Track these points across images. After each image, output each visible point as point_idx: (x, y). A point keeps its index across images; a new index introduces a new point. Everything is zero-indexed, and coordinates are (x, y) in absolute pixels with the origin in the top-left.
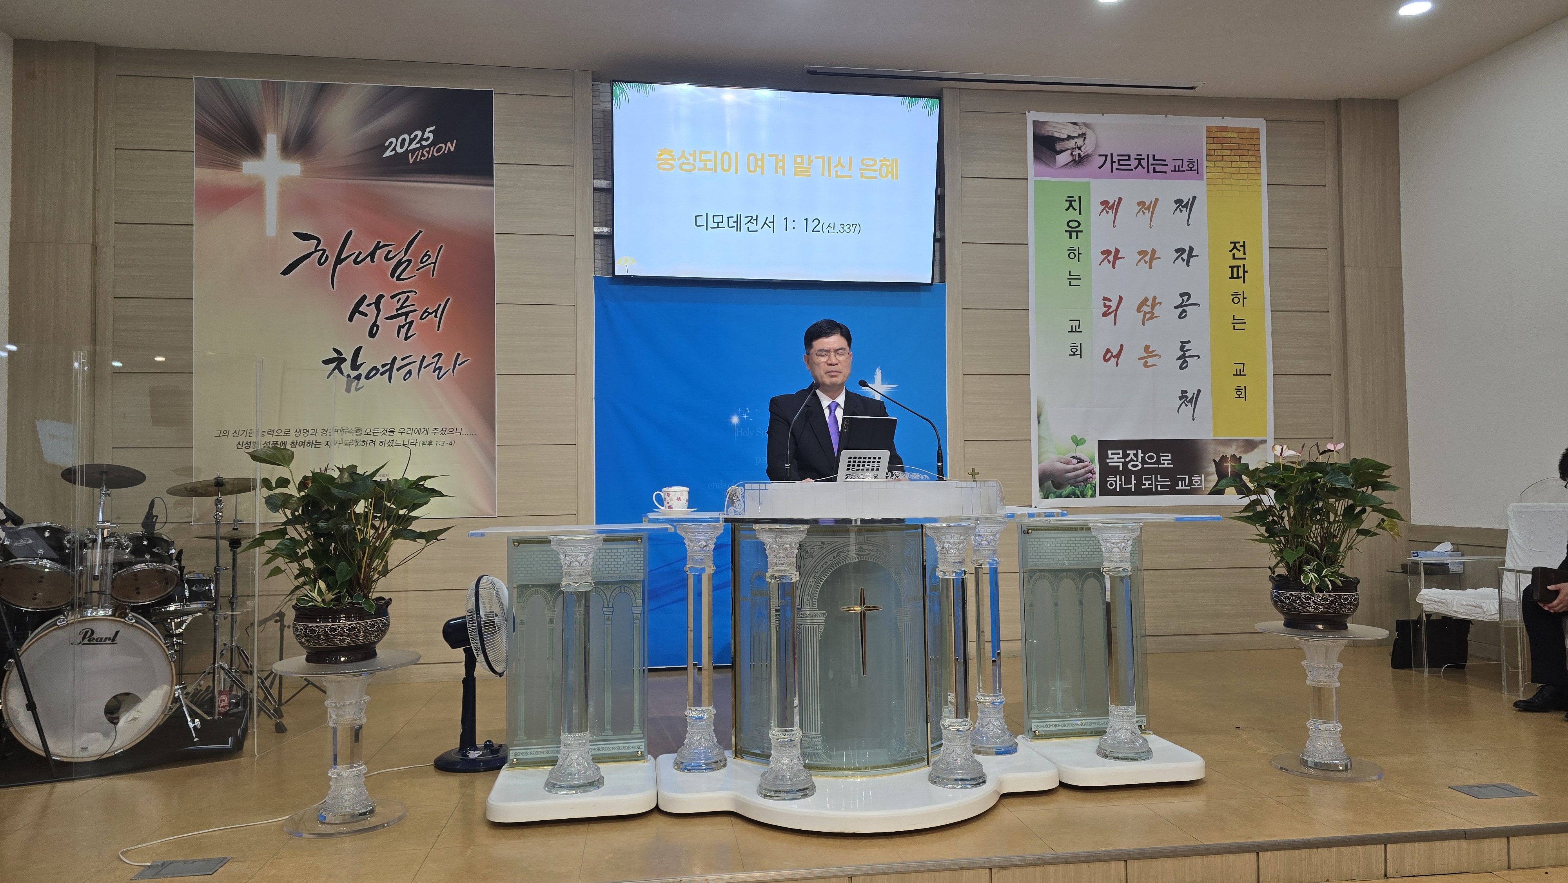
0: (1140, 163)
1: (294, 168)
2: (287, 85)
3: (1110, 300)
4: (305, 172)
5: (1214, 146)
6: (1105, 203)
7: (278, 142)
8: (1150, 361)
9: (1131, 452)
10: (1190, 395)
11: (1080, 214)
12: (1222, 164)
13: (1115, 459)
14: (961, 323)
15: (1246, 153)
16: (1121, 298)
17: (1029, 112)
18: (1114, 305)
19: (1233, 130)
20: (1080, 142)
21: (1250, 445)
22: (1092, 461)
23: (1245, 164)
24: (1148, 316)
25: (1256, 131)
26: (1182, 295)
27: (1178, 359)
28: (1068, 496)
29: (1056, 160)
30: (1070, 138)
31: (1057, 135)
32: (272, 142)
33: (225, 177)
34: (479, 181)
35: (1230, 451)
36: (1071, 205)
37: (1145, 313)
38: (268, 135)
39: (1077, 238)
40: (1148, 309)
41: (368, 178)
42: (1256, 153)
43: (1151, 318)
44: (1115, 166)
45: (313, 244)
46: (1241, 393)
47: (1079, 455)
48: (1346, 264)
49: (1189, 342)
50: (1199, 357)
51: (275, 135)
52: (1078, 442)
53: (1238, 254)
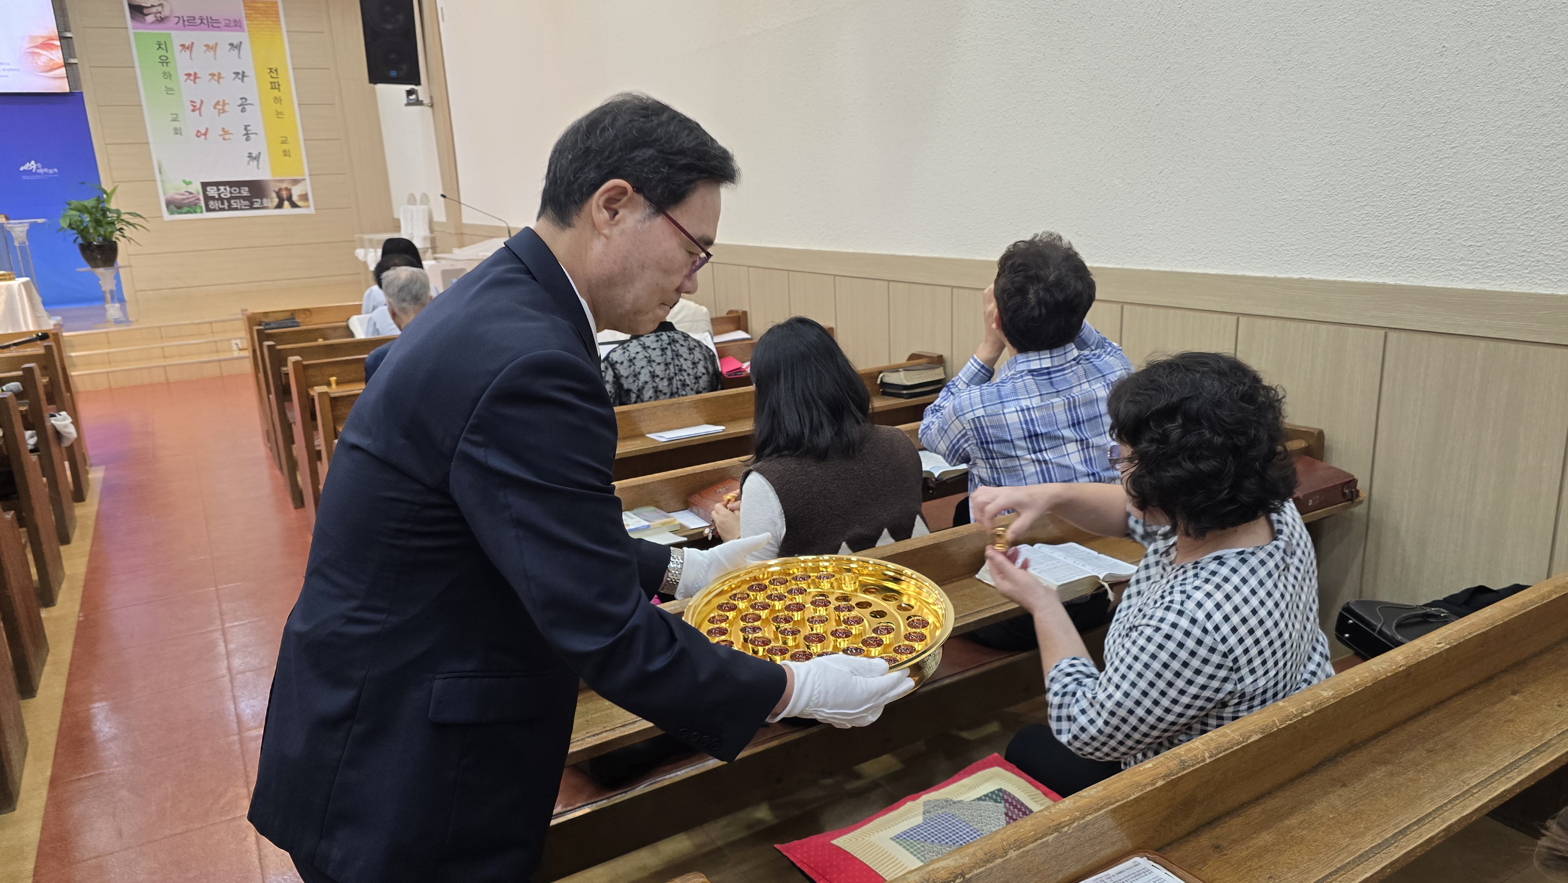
0: (202, 22)
3: (195, 102)
5: (249, 12)
6: (183, 46)
8: (227, 137)
9: (222, 188)
10: (254, 155)
11: (167, 51)
12: (255, 22)
13: (212, 191)
15: (270, 15)
16: (202, 102)
18: (198, 105)
19: (261, 2)
20: (160, 9)
21: (296, 182)
22: (198, 193)
23: (270, 23)
24: (221, 111)
25: (276, 3)
26: (242, 99)
27: (244, 135)
28: (186, 213)
29: (144, 19)
30: (153, 6)
31: (144, 5)
35: (283, 186)
36: (160, 47)
37: (219, 109)
39: (167, 66)
40: (221, 107)
42: (276, 17)
43: (224, 111)
44: (186, 23)
47: (190, 190)
48: (340, 78)
49: (249, 126)
50: (256, 134)
52: (188, 183)
53: (274, 75)
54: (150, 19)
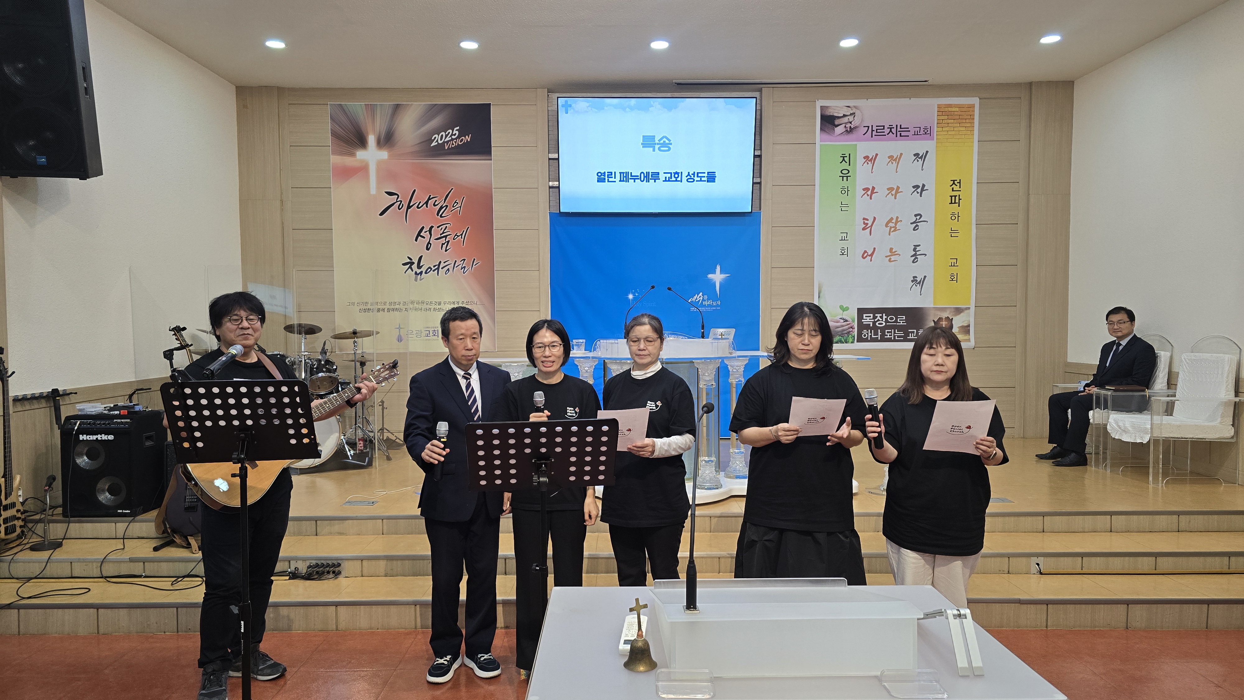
0: (891, 131)
1: (384, 155)
2: (378, 106)
3: (867, 220)
4: (389, 156)
5: (942, 117)
6: (866, 157)
7: (375, 140)
8: (893, 258)
9: (878, 315)
10: (919, 280)
11: (849, 165)
12: (947, 129)
13: (868, 319)
14: (770, 236)
15: (964, 121)
16: (875, 218)
17: (818, 101)
18: (870, 223)
19: (956, 106)
20: (851, 118)
21: (958, 311)
22: (853, 321)
23: (963, 129)
24: (893, 229)
25: (973, 106)
26: (916, 215)
27: (911, 257)
29: (834, 130)
30: (845, 116)
31: (836, 115)
32: (372, 140)
33: (348, 161)
34: (485, 157)
35: (944, 315)
36: (844, 160)
37: (891, 227)
38: (370, 136)
39: (847, 180)
40: (893, 225)
41: (423, 159)
42: (971, 121)
43: (895, 231)
44: (874, 133)
45: (395, 198)
46: (953, 278)
47: (844, 317)
48: (1030, 193)
49: (919, 245)
50: (926, 255)
51: (373, 136)
53: (956, 188)
54: (839, 130)
